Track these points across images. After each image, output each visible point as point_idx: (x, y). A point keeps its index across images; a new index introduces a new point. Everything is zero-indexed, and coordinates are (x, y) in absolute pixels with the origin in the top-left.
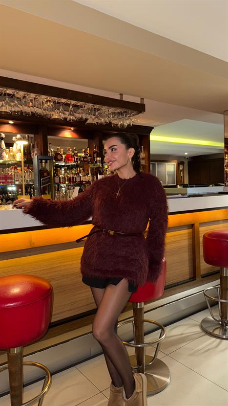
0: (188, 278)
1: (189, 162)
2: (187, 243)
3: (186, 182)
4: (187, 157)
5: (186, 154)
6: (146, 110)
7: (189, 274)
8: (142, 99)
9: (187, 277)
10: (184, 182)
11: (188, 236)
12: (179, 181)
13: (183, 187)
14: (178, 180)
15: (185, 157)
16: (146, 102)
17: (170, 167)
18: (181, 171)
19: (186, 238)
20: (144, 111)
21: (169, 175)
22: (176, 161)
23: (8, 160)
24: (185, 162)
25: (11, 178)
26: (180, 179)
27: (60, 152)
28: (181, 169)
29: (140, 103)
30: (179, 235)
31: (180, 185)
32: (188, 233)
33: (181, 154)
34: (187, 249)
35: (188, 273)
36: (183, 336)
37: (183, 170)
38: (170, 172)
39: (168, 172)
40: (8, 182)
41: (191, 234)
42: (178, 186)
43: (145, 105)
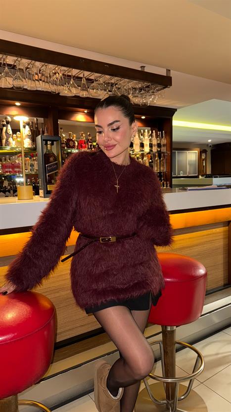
0: (223, 285)
1: (212, 151)
2: (222, 243)
3: (209, 172)
4: (209, 145)
5: (210, 141)
6: (173, 85)
7: (224, 279)
8: (168, 71)
9: (222, 283)
10: (206, 172)
11: (224, 235)
12: (201, 171)
13: (205, 177)
14: (200, 169)
15: (208, 145)
16: (173, 74)
17: (192, 156)
18: (203, 160)
19: (221, 237)
20: (171, 85)
21: (190, 165)
22: (199, 149)
23: (15, 146)
24: (207, 150)
25: (18, 167)
26: (202, 169)
27: (73, 138)
28: (203, 157)
29: (165, 75)
30: (213, 234)
31: (202, 176)
32: (224, 231)
33: (203, 141)
34: (221, 251)
35: (222, 279)
36: (220, 356)
37: (205, 159)
38: (191, 161)
39: (189, 162)
40: (16, 172)
41: (227, 233)
42: (200, 176)
43: (171, 77)
